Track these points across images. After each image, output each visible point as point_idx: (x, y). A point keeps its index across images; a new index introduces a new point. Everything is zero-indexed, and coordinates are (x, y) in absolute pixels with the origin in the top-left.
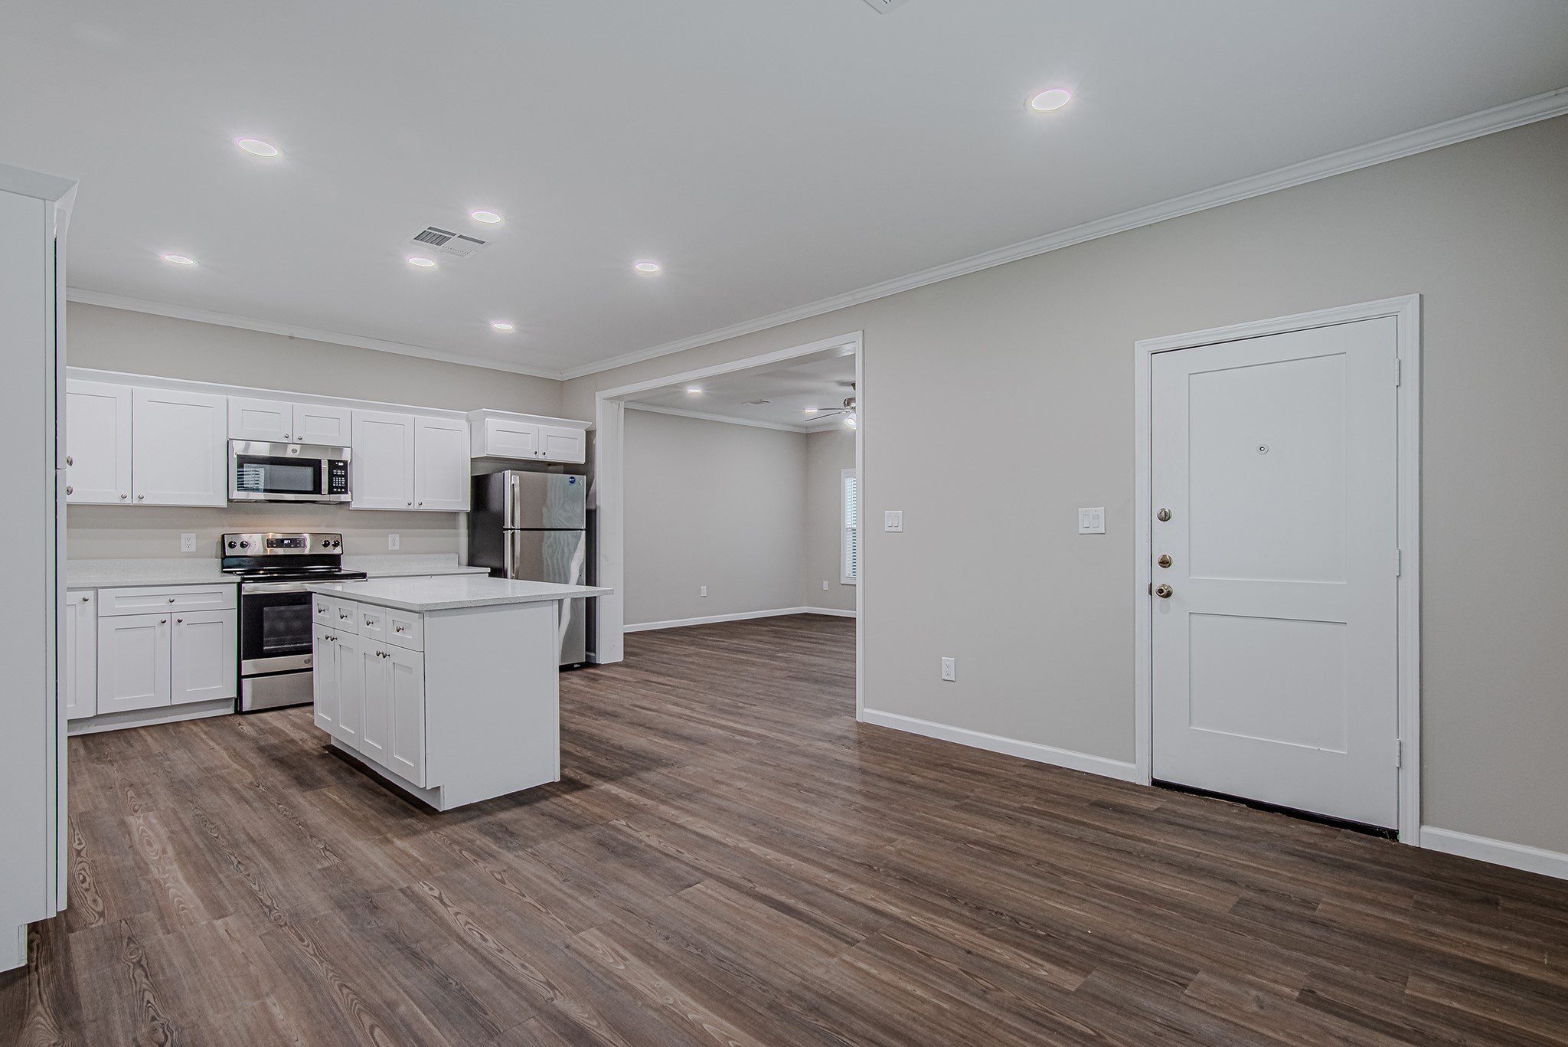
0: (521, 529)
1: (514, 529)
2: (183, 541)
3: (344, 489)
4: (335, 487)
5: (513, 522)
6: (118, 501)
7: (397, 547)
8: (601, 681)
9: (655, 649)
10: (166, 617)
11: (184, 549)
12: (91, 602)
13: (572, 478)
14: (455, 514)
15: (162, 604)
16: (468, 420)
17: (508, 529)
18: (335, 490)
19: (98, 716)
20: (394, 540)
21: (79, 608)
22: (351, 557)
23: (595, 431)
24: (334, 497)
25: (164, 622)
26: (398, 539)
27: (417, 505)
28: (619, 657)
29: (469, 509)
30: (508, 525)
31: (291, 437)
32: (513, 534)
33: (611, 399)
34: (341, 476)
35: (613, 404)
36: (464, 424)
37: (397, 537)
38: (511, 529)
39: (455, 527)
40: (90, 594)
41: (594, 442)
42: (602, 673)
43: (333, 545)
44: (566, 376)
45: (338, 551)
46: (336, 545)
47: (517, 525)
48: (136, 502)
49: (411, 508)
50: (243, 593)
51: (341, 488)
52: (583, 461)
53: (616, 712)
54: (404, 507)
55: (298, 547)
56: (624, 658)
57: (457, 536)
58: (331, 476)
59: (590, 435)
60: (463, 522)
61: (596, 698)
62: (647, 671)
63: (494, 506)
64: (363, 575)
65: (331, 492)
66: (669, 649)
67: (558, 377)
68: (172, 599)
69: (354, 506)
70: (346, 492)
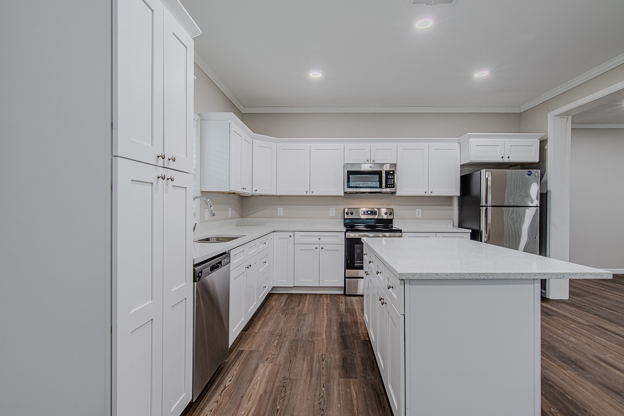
0: (492, 206)
1: (487, 206)
2: (330, 211)
3: (393, 186)
4: (389, 184)
5: (486, 202)
6: (305, 194)
7: (420, 216)
8: (554, 317)
9: (594, 292)
10: (317, 246)
11: (331, 215)
12: (292, 236)
13: (529, 172)
14: (451, 198)
15: (316, 240)
16: (459, 143)
17: (483, 206)
18: (389, 186)
19: (294, 287)
20: (419, 212)
21: (288, 239)
22: (398, 220)
23: (547, 139)
24: (388, 190)
25: (317, 248)
26: (421, 211)
27: (429, 193)
28: (565, 296)
29: (459, 194)
30: (483, 203)
31: (369, 161)
32: (486, 210)
33: (561, 115)
34: (392, 179)
35: (562, 119)
36: (457, 145)
37: (420, 210)
38: (485, 206)
39: (451, 205)
40: (292, 234)
41: (546, 147)
42: (554, 309)
43: (389, 214)
44: (523, 109)
45: (391, 217)
46: (390, 214)
47: (490, 203)
48: (311, 194)
49: (426, 194)
50: (346, 237)
51: (391, 185)
52: (537, 160)
53: (580, 361)
54: (422, 194)
55: (374, 215)
56: (569, 297)
57: (452, 210)
58: (387, 179)
59: (543, 143)
60: (456, 202)
61: (555, 336)
62: (595, 314)
63: (474, 192)
64: (400, 231)
65: (386, 187)
66: (608, 294)
67: (517, 110)
68: (320, 238)
69: (398, 194)
70: (394, 187)
